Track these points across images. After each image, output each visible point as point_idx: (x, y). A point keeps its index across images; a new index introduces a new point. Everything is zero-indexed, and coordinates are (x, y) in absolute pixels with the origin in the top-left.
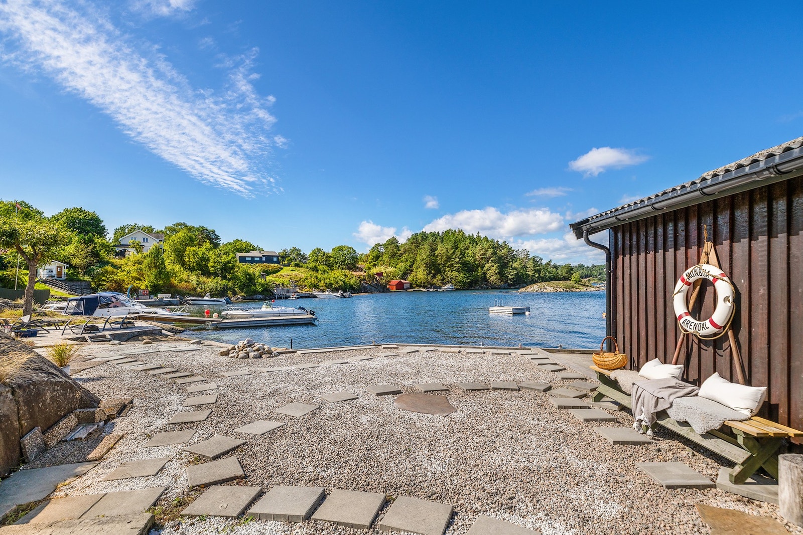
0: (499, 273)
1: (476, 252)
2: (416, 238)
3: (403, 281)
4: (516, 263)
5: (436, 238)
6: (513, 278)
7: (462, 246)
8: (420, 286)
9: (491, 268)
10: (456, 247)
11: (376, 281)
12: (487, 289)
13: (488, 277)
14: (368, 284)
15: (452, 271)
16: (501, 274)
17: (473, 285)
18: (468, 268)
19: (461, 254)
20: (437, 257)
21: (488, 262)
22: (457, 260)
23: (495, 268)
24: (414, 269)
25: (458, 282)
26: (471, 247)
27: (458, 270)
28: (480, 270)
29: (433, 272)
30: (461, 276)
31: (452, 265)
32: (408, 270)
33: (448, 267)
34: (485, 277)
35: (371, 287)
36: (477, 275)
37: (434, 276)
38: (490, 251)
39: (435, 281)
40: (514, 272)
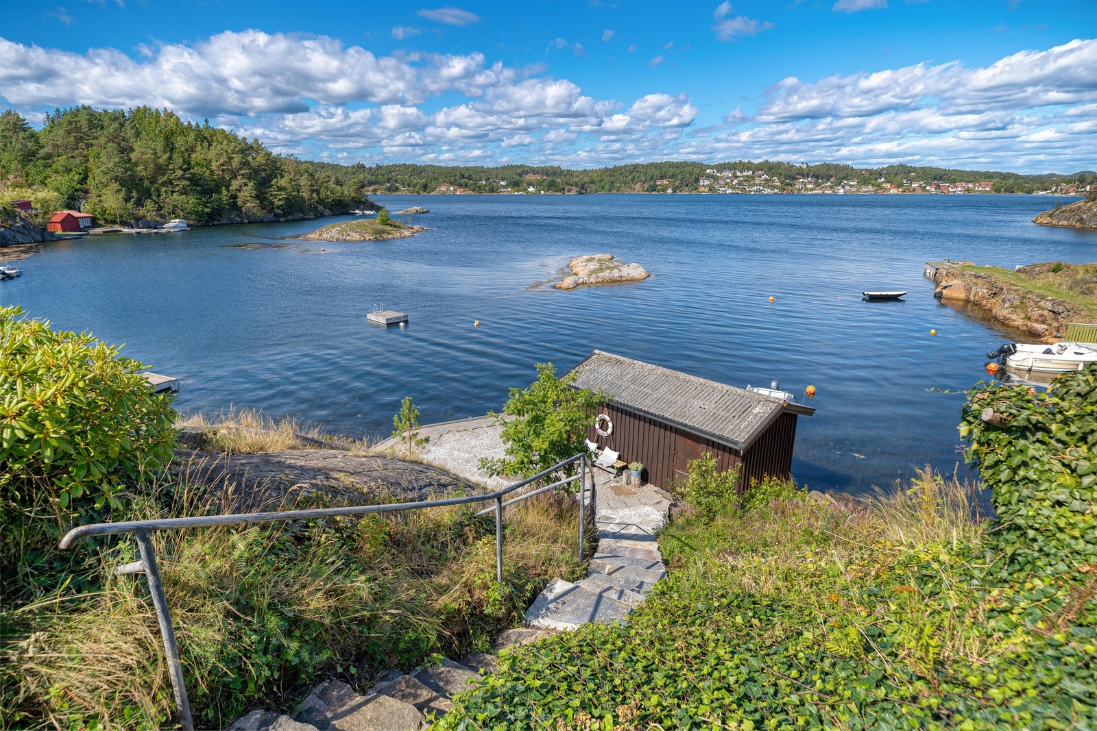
0: (257, 197)
1: (211, 160)
2: (76, 122)
3: (75, 214)
4: (283, 180)
5: (122, 125)
6: (282, 205)
7: (180, 142)
8: (114, 222)
9: (244, 188)
10: (170, 147)
11: (21, 219)
12: (242, 223)
13: (240, 203)
14: (5, 227)
15: (173, 192)
16: (260, 196)
17: (217, 217)
18: (202, 187)
19: (185, 162)
20: (136, 164)
21: (235, 177)
22: (179, 173)
23: (249, 187)
24: (92, 188)
25: (189, 213)
26: (199, 148)
27: (184, 192)
28: (224, 192)
29: (134, 194)
30: (191, 201)
31: (170, 182)
32: (77, 190)
33: (164, 184)
34: (235, 204)
35: (13, 233)
36: (220, 199)
37: (139, 203)
38: (237, 159)
39: (142, 212)
40: (283, 195)
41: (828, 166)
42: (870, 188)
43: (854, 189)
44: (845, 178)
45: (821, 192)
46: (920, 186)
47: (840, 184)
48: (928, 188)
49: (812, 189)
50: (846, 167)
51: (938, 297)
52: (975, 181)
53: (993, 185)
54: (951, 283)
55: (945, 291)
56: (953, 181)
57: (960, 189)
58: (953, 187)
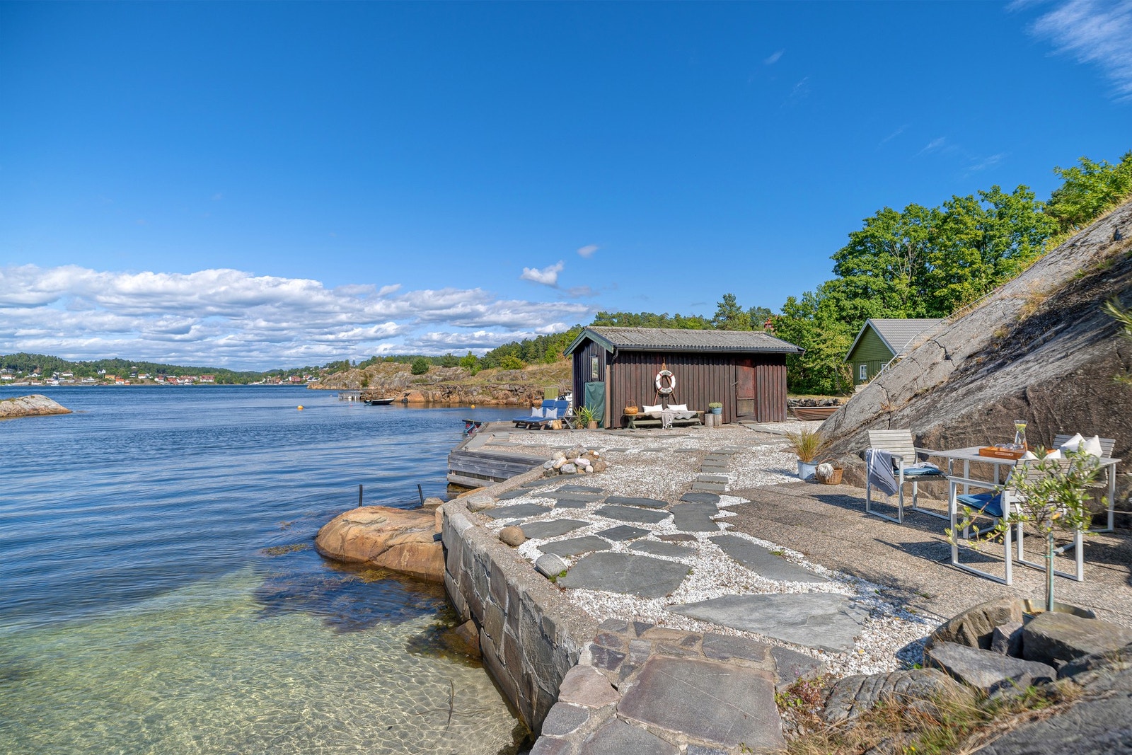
41: (28, 356)
42: (91, 379)
43: (70, 381)
44: (55, 369)
45: (26, 383)
46: (148, 378)
47: (50, 376)
48: (156, 379)
49: (10, 381)
50: (53, 359)
51: (405, 402)
52: (197, 375)
53: (215, 378)
54: (408, 391)
55: (408, 398)
56: (178, 375)
57: (187, 380)
58: (181, 379)
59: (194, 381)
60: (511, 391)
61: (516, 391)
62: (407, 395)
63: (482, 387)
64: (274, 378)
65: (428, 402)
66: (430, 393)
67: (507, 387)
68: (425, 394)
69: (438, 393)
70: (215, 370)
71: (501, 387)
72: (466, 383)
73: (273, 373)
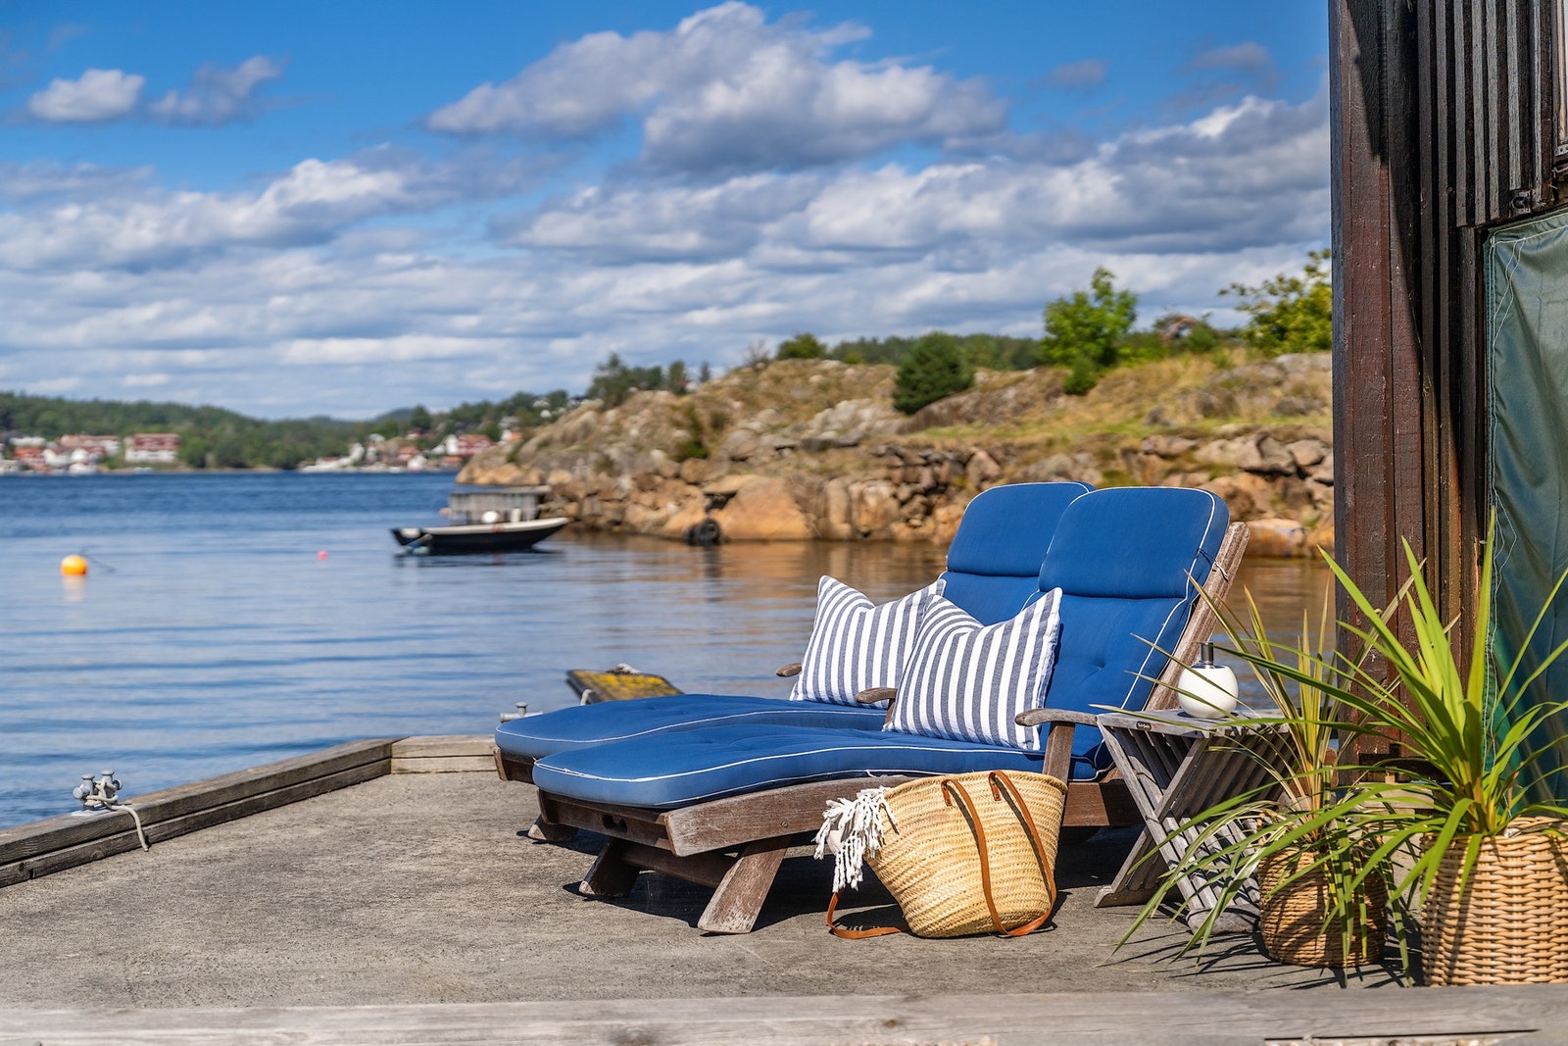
51: (705, 538)
52: (118, 432)
53: (179, 444)
54: (730, 484)
55: (725, 519)
56: (52, 432)
57: (79, 455)
58: (61, 450)
59: (105, 459)
60: (1271, 474)
61: (1302, 473)
62: (720, 501)
63: (1106, 456)
64: (392, 444)
65: (822, 540)
66: (834, 488)
67: (1245, 451)
68: (809, 501)
69: (879, 493)
70: (186, 412)
71: (1211, 451)
72: (1020, 438)
73: (390, 426)
